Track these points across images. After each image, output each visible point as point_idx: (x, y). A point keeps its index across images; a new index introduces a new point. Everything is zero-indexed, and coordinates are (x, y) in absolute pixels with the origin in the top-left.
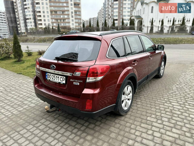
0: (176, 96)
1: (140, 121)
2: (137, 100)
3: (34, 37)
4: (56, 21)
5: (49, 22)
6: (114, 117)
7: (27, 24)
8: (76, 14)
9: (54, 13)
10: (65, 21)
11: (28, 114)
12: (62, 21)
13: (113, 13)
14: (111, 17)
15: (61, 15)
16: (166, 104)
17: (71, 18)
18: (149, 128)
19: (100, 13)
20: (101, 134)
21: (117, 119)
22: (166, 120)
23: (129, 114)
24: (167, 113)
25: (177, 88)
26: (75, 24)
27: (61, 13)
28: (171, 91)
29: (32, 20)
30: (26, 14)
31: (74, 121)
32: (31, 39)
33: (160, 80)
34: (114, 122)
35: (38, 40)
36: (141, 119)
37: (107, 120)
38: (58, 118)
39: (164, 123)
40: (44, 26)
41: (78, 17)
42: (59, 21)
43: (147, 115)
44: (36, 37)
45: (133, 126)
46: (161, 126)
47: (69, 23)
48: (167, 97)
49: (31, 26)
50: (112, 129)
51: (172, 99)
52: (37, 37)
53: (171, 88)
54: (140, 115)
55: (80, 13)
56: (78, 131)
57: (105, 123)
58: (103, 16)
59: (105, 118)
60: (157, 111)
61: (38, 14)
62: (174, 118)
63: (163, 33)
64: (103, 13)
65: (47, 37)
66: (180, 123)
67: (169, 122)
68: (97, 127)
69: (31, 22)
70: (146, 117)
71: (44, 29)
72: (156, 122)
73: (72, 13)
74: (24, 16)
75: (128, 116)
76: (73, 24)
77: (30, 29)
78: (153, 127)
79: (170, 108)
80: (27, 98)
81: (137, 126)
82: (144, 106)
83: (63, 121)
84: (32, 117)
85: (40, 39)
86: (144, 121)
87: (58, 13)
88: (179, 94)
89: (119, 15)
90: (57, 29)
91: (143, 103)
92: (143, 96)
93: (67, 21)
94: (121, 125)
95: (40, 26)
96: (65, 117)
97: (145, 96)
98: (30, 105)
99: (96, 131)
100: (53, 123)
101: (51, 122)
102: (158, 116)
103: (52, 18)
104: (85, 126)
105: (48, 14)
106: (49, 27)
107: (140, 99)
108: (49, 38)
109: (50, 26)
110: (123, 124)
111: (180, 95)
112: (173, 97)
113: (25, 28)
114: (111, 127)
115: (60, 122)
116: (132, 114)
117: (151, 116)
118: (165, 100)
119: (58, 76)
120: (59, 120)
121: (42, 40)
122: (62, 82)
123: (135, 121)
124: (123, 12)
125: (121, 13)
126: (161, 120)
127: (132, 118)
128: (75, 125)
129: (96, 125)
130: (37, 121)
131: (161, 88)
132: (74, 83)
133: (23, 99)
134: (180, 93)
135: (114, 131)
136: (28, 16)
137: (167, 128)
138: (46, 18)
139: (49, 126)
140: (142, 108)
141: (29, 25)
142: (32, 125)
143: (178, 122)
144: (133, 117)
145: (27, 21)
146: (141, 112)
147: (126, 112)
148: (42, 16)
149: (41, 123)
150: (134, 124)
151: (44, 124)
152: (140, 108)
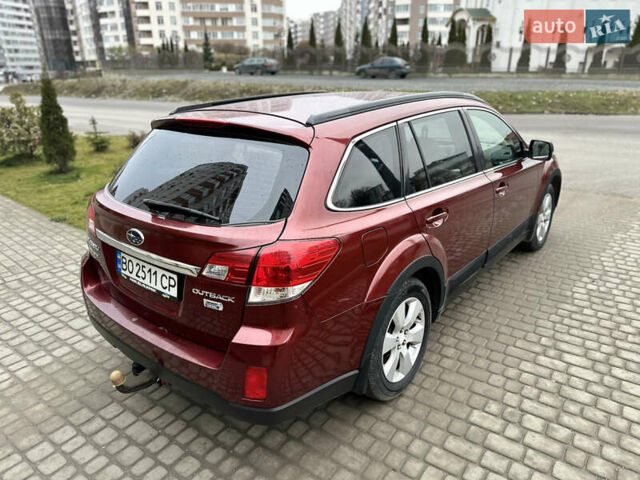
0: (585, 327)
1: (444, 424)
2: (444, 339)
3: (124, 81)
4: (198, 23)
5: (174, 28)
6: (357, 407)
7: (102, 32)
10: (229, 24)
11: (65, 381)
12: (219, 23)
14: (385, 10)
16: (542, 359)
17: (249, 15)
18: (472, 458)
20: (304, 472)
21: (366, 413)
22: (537, 424)
23: (408, 397)
24: (545, 398)
25: (589, 292)
26: (262, 36)
28: (567, 307)
29: (119, 20)
31: (214, 416)
32: (114, 86)
33: (533, 258)
34: (354, 425)
35: (137, 90)
36: (449, 418)
37: (331, 416)
38: (164, 401)
39: (529, 439)
40: (157, 42)
41: (274, 10)
42: (209, 23)
43: (472, 403)
44: (129, 78)
45: (417, 447)
46: (516, 450)
47: (242, 29)
48: (552, 332)
49: (117, 38)
50: (344, 454)
51: (567, 338)
52: (135, 79)
53: (569, 293)
54: (448, 401)
56: (224, 459)
57: (321, 429)
58: (359, 7)
60: (507, 387)
62: (566, 419)
63: (564, 72)
65: (167, 81)
66: (584, 438)
67: (546, 433)
69: (114, 27)
70: (469, 409)
71: (159, 50)
72: (501, 433)
74: (93, 3)
75: (404, 403)
76: (255, 35)
77: (112, 50)
78: (488, 454)
79: (557, 376)
80: (71, 316)
81: (431, 445)
82: (464, 363)
83: (178, 416)
84: (78, 394)
85: (143, 86)
86: (458, 426)
88: (593, 320)
89: (413, 5)
90: (201, 50)
91: (462, 351)
92: (467, 322)
93: (235, 22)
94: (376, 438)
95: (144, 41)
96: (187, 399)
97: (472, 325)
98: (77, 346)
100: (145, 421)
101: (139, 416)
102: (510, 409)
103: (184, 14)
104: (251, 438)
106: (174, 43)
107: (454, 337)
108: (173, 84)
109: (177, 42)
110: (383, 436)
111: (598, 324)
112: (573, 331)
114: (342, 447)
115: (169, 418)
116: (420, 396)
117: (487, 409)
118: (544, 341)
119: (154, 269)
120: (167, 410)
121: (151, 90)
122: (166, 291)
123: (427, 423)
126: (520, 424)
127: (419, 411)
128: (217, 435)
129: (290, 438)
130: (92, 410)
131: (535, 293)
132: (205, 301)
133: (56, 321)
134: (600, 314)
137: (535, 460)
138: (166, 13)
139: (129, 432)
140: (457, 372)
141: (108, 37)
142: (72, 425)
143: (578, 437)
144: (422, 406)
145: (103, 21)
146: (454, 388)
147: (399, 389)
148: (152, 5)
149: (103, 419)
150: (420, 438)
151: (113, 422)
152: (450, 370)
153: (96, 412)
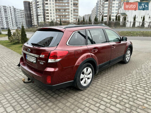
0: (133, 79)
1: (94, 95)
2: (99, 80)
4: (59, 17)
5: (54, 18)
6: (75, 91)
7: (38, 19)
8: (74, 12)
9: (58, 11)
10: (66, 17)
11: (15, 83)
12: (64, 17)
13: (104, 11)
14: (102, 14)
15: (63, 12)
16: (121, 85)
17: (71, 15)
18: (98, 102)
19: (94, 11)
20: (60, 102)
21: (76, 92)
22: (115, 96)
23: (87, 90)
24: (119, 92)
25: (136, 72)
26: (73, 20)
27: (63, 11)
28: (130, 75)
29: (42, 16)
30: (39, 11)
31: (44, 91)
33: (125, 65)
34: (74, 94)
37: (69, 92)
38: (35, 88)
39: (112, 99)
40: (50, 21)
41: (76, 14)
42: (61, 17)
45: (86, 99)
46: (109, 101)
47: (69, 18)
48: (125, 79)
49: (42, 20)
50: (70, 100)
51: (128, 81)
53: (131, 72)
54: (96, 91)
55: (78, 11)
56: (44, 99)
57: (66, 95)
58: (96, 13)
59: (68, 91)
60: (111, 89)
61: (47, 12)
62: (122, 96)
63: (144, 27)
64: (96, 11)
66: (125, 100)
67: (117, 98)
68: (59, 97)
69: (41, 18)
70: (100, 93)
71: (50, 23)
72: (106, 98)
73: (72, 11)
74: (37, 13)
75: (86, 91)
76: (72, 20)
78: (102, 101)
79: (123, 88)
80: (20, 72)
81: (90, 99)
82: (102, 84)
83: (36, 91)
84: (18, 86)
87: (61, 11)
88: (135, 78)
89: (108, 13)
91: (102, 82)
92: (105, 77)
93: (67, 17)
94: (78, 97)
95: (47, 21)
96: (40, 88)
97: (106, 77)
98: (20, 77)
99: (57, 100)
100: (30, 91)
101: (29, 90)
102: (110, 93)
103: (56, 15)
104: (51, 95)
105: (54, 12)
106: (54, 21)
107: (101, 79)
110: (79, 96)
111: (136, 78)
112: (130, 79)
113: (37, 22)
114: (70, 98)
115: (35, 91)
116: (90, 90)
117: (104, 93)
118: (122, 81)
119: (32, 57)
120: (35, 89)
122: (34, 61)
123: (90, 95)
124: (112, 10)
125: (110, 11)
126: (111, 96)
127: (89, 93)
128: (44, 94)
129: (59, 96)
131: (123, 72)
132: (40, 62)
133: (16, 73)
134: (138, 76)
135: (71, 102)
136: (40, 13)
137: (113, 103)
138: (52, 15)
139: (26, 93)
140: (100, 86)
141: (40, 20)
142: (15, 91)
145: (39, 17)
146: (98, 89)
147: (85, 88)
148: (49, 13)
149: (21, 90)
150: (88, 98)
151: (23, 91)
152: (98, 85)
153: (20, 89)
